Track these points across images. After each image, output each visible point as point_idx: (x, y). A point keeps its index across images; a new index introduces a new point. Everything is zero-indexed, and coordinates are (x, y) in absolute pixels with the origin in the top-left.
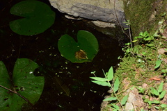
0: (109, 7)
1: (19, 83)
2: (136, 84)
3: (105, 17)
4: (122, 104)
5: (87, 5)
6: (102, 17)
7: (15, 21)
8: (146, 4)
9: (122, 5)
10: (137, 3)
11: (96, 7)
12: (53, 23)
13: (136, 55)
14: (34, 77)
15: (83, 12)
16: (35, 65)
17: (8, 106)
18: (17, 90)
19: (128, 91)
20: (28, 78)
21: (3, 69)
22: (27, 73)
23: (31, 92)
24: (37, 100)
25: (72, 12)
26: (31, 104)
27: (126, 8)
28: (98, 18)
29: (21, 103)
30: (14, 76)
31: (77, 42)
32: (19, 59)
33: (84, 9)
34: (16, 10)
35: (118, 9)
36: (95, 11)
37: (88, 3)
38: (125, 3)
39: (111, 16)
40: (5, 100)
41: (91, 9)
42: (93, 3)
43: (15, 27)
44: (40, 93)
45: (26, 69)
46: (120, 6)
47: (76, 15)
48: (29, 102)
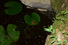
0: (45, 3)
1: (9, 34)
2: (61, 30)
3: (43, 7)
4: (56, 38)
5: (36, 2)
6: (42, 7)
7: (7, 9)
8: (60, 1)
9: (50, 2)
10: (56, 1)
11: (40, 3)
12: (22, 10)
13: (60, 20)
14: (15, 31)
15: (35, 5)
16: (16, 27)
17: (5, 43)
18: (9, 37)
19: (58, 33)
20: (13, 32)
21: (2, 28)
22: (13, 30)
23: (15, 37)
24: (17, 40)
25: (30, 5)
26: (15, 42)
27: (51, 3)
28: (40, 7)
29: (11, 42)
30: (7, 31)
31: (32, 17)
32: (9, 25)
33: (35, 4)
34: (6, 5)
35: (48, 4)
36: (39, 4)
37: (37, 2)
38: (51, 1)
39: (46, 7)
40: (4, 41)
41: (38, 4)
42: (39, 1)
43: (7, 12)
44: (18, 38)
45: (12, 28)
46: (49, 3)
47: (32, 6)
48: (14, 41)
